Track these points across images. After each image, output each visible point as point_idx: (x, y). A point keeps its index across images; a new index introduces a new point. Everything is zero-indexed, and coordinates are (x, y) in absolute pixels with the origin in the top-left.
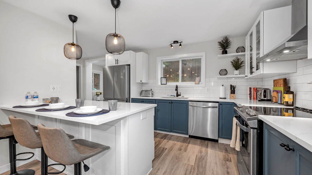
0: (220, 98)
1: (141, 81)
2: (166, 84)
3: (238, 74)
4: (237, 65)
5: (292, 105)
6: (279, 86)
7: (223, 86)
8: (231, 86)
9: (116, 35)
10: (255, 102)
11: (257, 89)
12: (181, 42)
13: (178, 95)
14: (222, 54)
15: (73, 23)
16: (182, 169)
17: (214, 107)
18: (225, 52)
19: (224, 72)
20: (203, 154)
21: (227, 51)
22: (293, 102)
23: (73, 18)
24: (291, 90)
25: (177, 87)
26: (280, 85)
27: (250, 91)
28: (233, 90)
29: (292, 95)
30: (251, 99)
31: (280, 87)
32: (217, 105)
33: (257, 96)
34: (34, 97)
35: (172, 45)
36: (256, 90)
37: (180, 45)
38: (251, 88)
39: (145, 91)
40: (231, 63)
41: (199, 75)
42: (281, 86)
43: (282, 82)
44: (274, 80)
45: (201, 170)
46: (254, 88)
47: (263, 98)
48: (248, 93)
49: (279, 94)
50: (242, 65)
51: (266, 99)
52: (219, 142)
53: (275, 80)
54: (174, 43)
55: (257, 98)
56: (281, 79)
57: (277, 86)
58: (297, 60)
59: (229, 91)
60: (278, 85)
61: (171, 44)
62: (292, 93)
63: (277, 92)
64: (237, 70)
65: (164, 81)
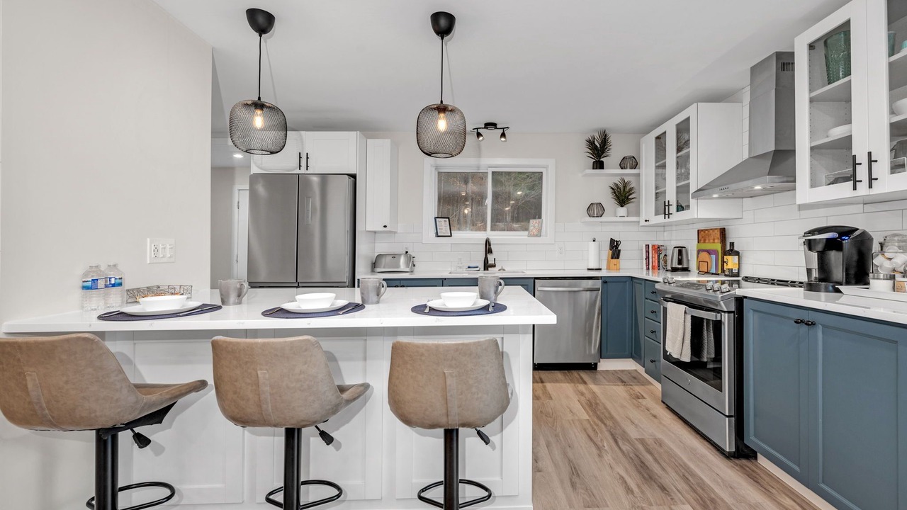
0: (588, 269)
1: (385, 227)
2: (451, 236)
3: (626, 215)
4: (623, 195)
5: (738, 275)
6: (712, 241)
7: (594, 241)
8: (612, 241)
9: (442, 109)
10: (657, 274)
11: (659, 247)
12: (503, 128)
13: (487, 266)
14: (593, 169)
15: (260, 36)
16: (576, 431)
17: (591, 290)
18: (599, 165)
19: (595, 210)
20: (588, 395)
21: (602, 162)
22: (739, 269)
23: (261, 20)
24: (736, 249)
25: (488, 243)
26: (714, 240)
27: (648, 252)
28: (615, 249)
29: (737, 257)
30: (648, 269)
31: (714, 243)
32: (598, 284)
33: (659, 262)
34: (113, 282)
35: (479, 130)
36: (658, 249)
37: (503, 135)
38: (648, 245)
39: (390, 257)
40: (611, 191)
41: (538, 214)
42: (716, 241)
43: (718, 234)
44: (698, 231)
45: (609, 423)
46: (653, 246)
47: (676, 265)
48: (644, 256)
49: (713, 257)
50: (630, 197)
51: (680, 266)
52: (599, 368)
53: (702, 230)
54: (487, 128)
55: (659, 266)
56: (716, 229)
57: (707, 241)
58: (742, 198)
59: (607, 252)
60: (709, 240)
61: (477, 129)
62: (737, 253)
63: (709, 252)
64: (622, 206)
65: (444, 225)
